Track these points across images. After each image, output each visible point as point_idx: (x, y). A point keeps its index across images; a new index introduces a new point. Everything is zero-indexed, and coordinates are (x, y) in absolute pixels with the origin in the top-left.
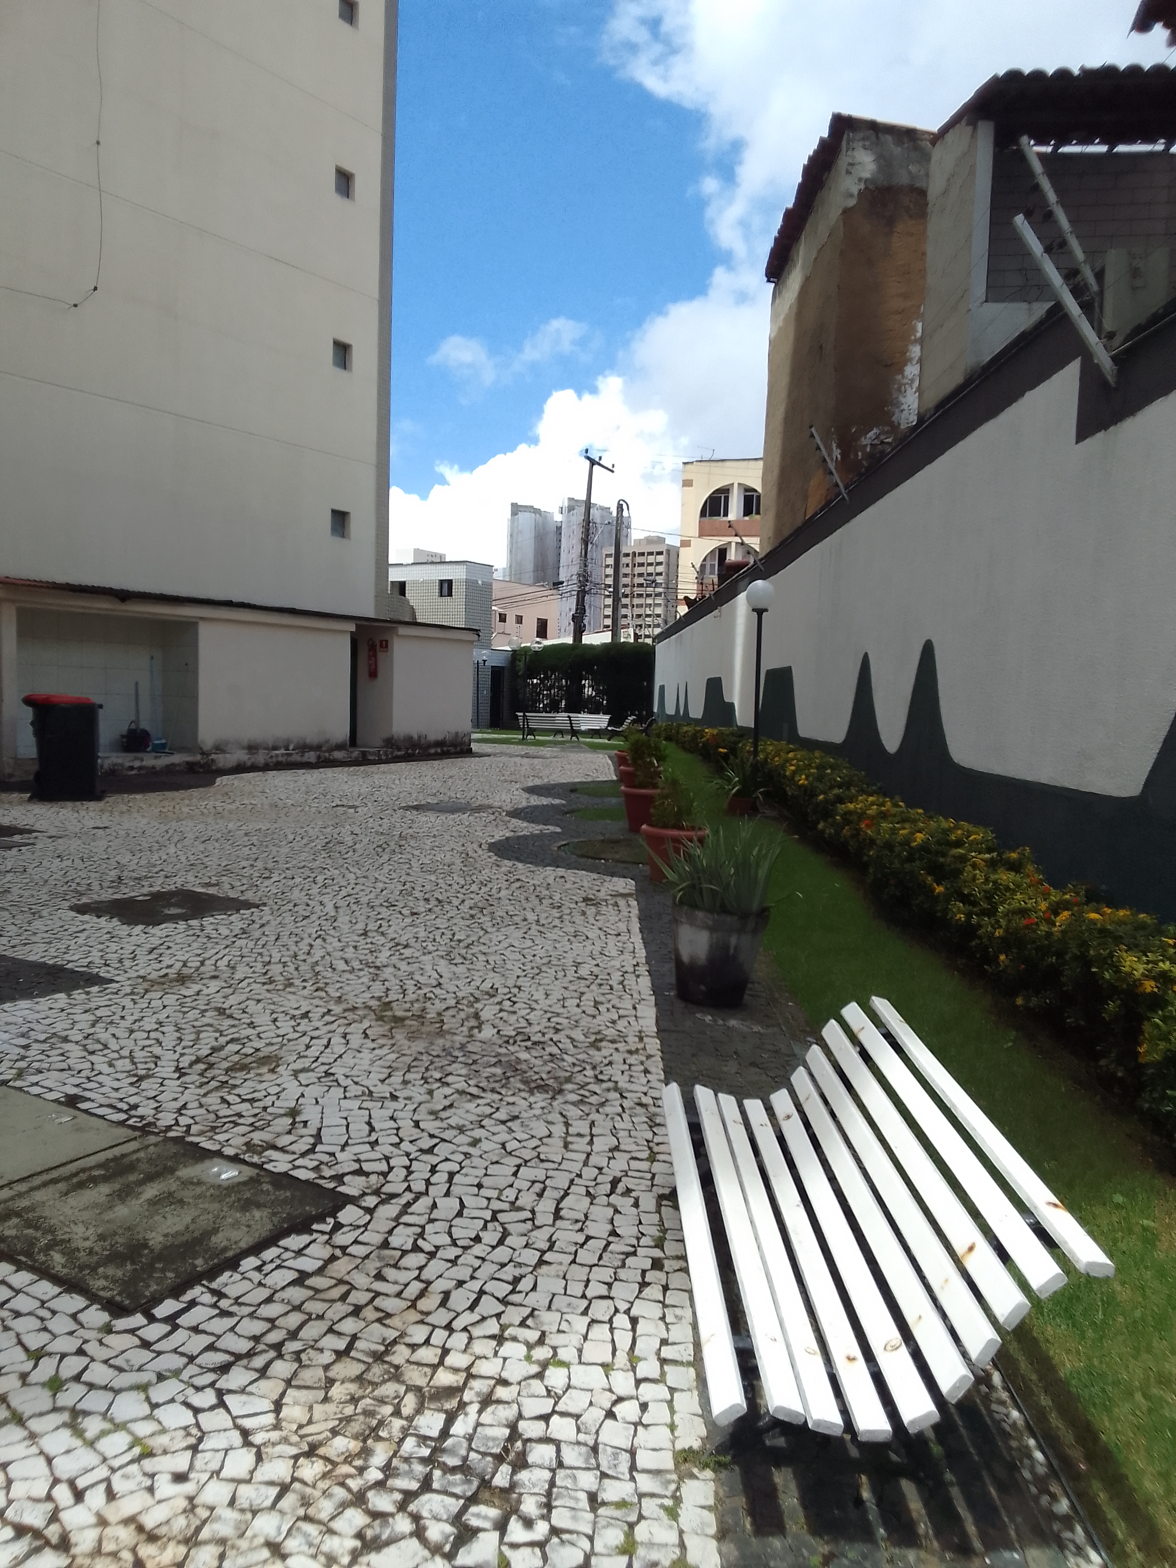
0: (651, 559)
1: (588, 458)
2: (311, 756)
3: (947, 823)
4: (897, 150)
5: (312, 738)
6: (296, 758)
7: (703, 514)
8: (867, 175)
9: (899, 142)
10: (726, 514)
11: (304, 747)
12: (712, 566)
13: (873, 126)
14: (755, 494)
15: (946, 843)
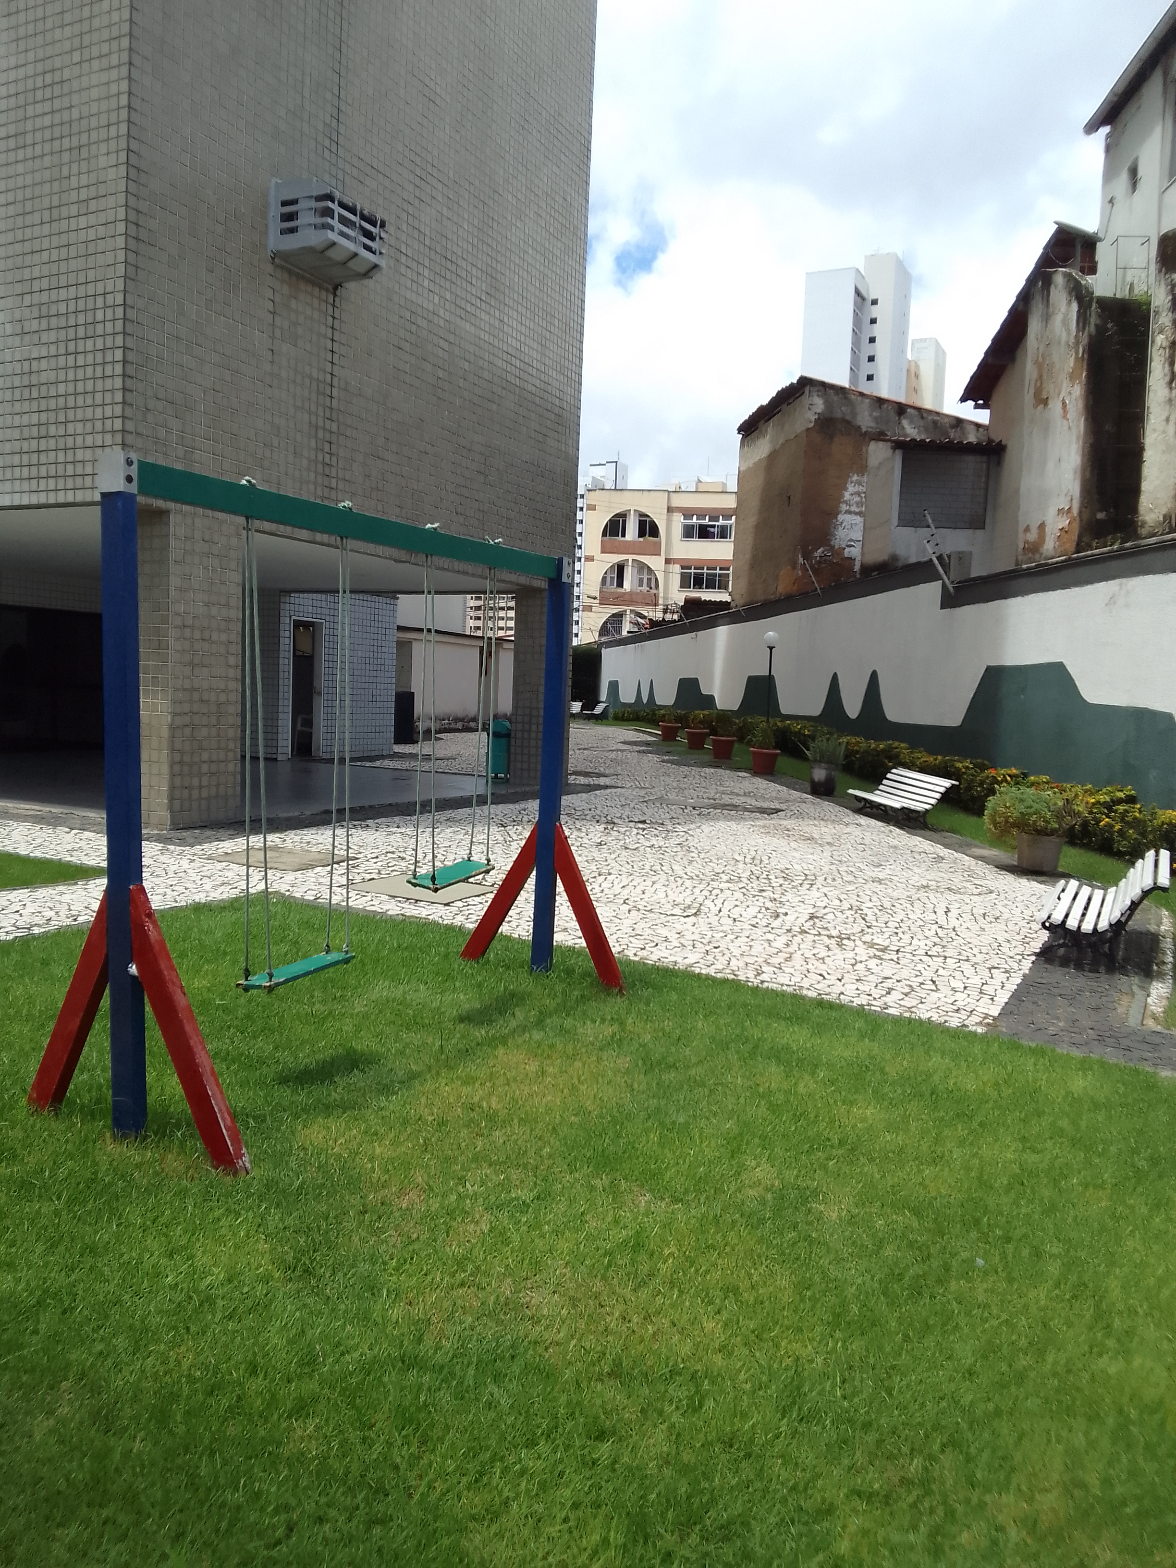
2: (459, 725)
3: (891, 742)
4: (836, 398)
5: (461, 714)
6: (453, 726)
7: (604, 534)
8: (819, 411)
9: (837, 394)
10: (624, 535)
11: (457, 720)
12: (612, 578)
13: (823, 384)
14: (648, 519)
15: (891, 748)
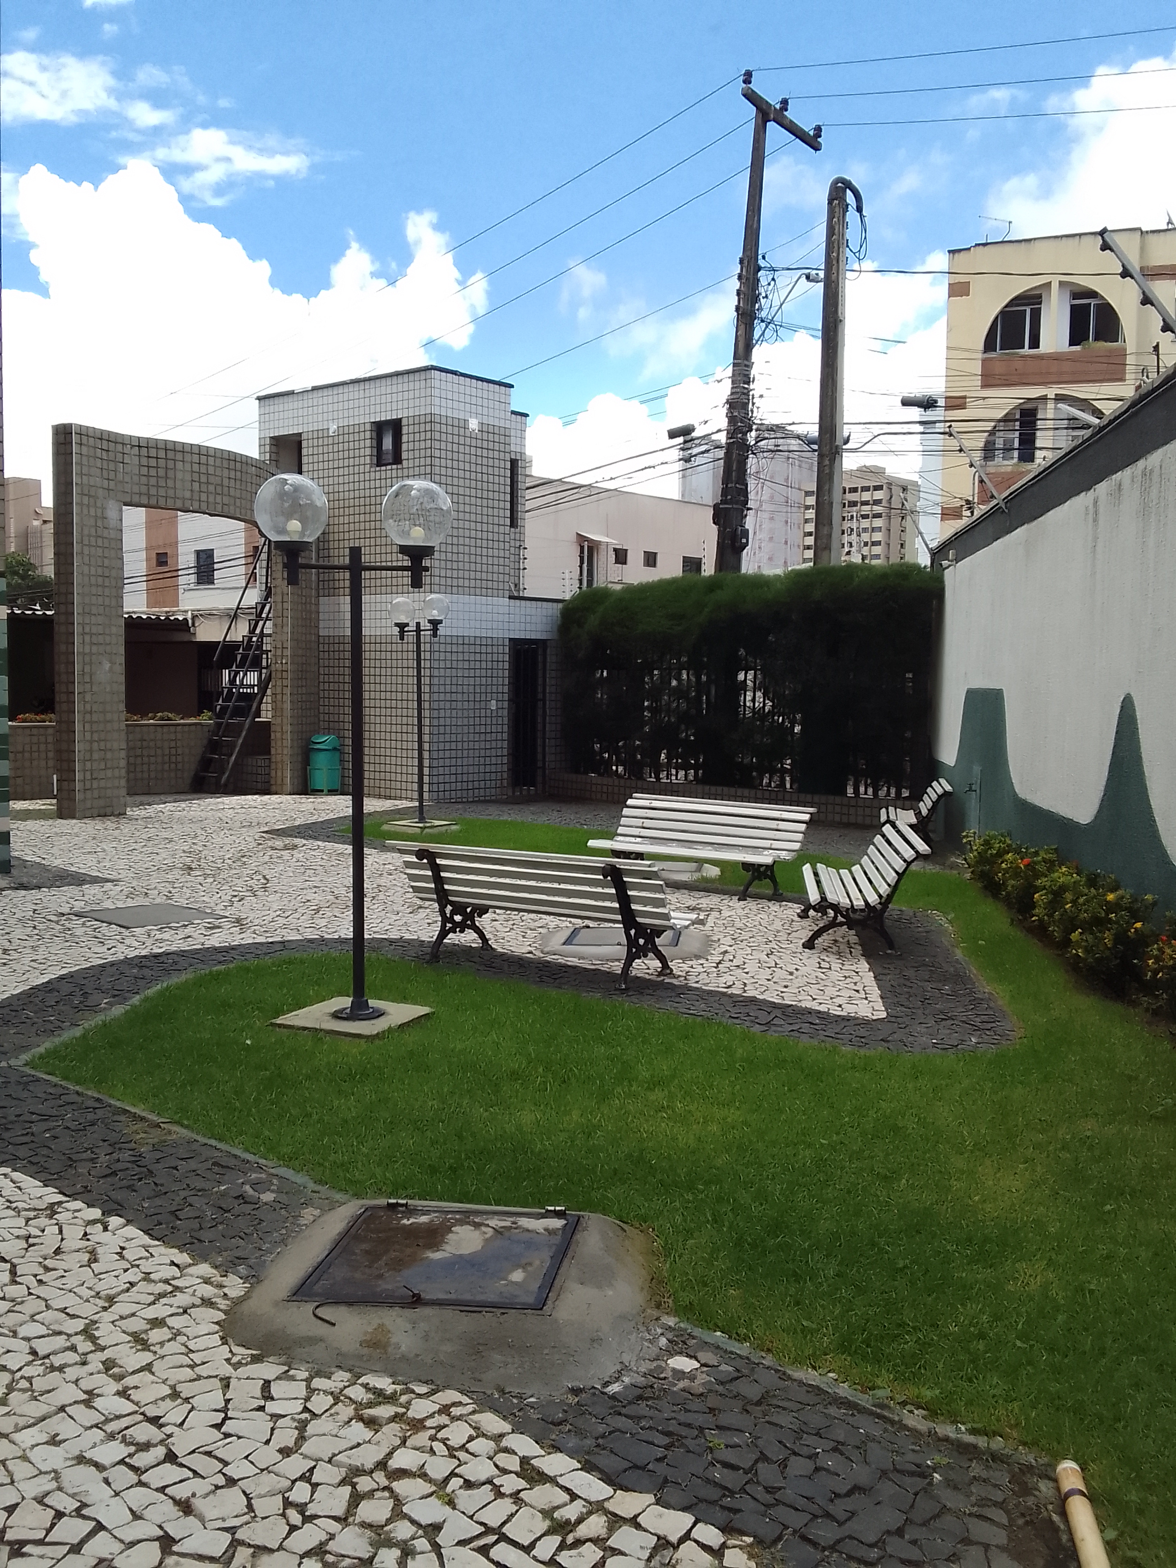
0: (866, 496)
1: (751, 97)
7: (989, 345)
10: (1035, 343)
14: (1093, 302)
